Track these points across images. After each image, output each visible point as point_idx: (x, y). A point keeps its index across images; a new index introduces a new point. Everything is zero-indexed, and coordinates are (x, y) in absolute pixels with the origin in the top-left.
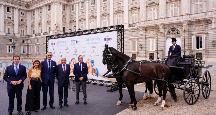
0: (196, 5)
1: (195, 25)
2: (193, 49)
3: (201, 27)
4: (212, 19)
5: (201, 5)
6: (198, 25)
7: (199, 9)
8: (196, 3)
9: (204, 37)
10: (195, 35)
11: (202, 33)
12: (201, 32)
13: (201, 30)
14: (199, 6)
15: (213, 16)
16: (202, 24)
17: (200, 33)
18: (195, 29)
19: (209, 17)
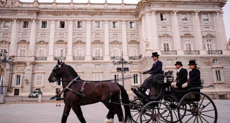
0: (21, 50)
1: (17, 66)
2: (12, 86)
3: (21, 68)
4: (28, 62)
5: (24, 50)
6: (19, 66)
7: (23, 53)
8: (21, 48)
9: (22, 76)
10: (16, 74)
11: (21, 73)
12: (21, 71)
13: (21, 70)
14: (23, 51)
15: (27, 60)
16: (22, 66)
17: (19, 73)
18: (17, 69)
19: (25, 60)
